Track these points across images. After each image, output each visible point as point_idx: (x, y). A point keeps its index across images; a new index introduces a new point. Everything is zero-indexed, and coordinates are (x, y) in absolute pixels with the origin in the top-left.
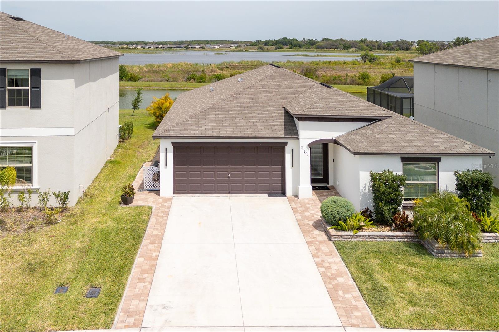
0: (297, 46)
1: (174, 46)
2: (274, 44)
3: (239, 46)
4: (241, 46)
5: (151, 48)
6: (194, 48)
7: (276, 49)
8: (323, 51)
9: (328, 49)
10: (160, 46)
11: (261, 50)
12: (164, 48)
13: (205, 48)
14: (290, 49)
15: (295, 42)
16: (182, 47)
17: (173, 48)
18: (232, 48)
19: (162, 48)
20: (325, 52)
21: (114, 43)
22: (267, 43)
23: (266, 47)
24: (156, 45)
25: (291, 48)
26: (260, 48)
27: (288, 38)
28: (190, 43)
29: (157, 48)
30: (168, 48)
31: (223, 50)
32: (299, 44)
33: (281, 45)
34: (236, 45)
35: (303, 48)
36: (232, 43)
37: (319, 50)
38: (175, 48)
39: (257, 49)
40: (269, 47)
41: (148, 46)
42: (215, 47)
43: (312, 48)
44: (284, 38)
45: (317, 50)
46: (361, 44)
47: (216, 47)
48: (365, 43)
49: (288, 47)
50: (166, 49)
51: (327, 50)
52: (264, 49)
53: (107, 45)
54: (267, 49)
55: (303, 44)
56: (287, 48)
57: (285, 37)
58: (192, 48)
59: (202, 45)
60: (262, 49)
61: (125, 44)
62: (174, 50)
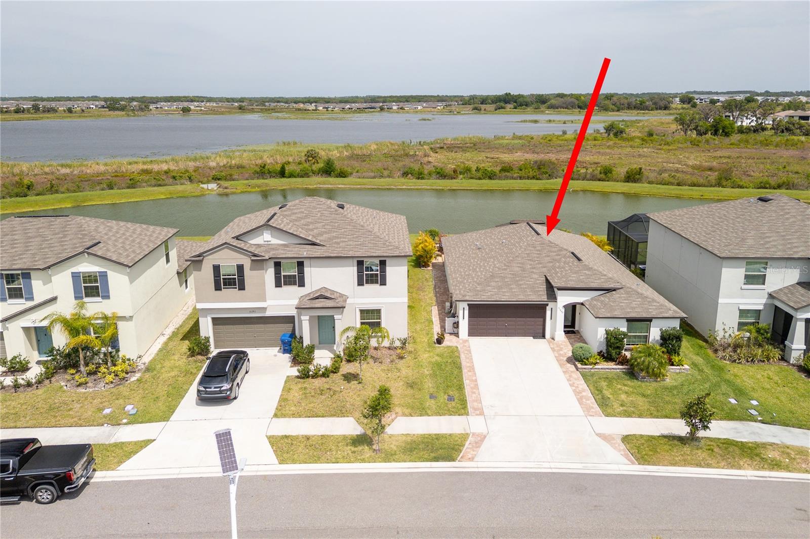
0: (523, 105)
1: (365, 105)
2: (493, 102)
3: (449, 105)
4: (451, 105)
5: (336, 109)
6: (391, 108)
7: (496, 110)
8: (557, 111)
9: (563, 108)
10: (347, 107)
11: (477, 111)
12: (352, 109)
13: (406, 109)
14: (514, 110)
15: (521, 99)
16: (375, 108)
17: (364, 108)
18: (439, 107)
19: (349, 109)
20: (559, 113)
21: (287, 101)
22: (484, 100)
23: (483, 107)
24: (342, 105)
25: (515, 108)
26: (475, 109)
27: (512, 94)
28: (385, 100)
29: (343, 109)
30: (358, 109)
31: (428, 111)
32: (526, 102)
33: (502, 104)
34: (444, 104)
35: (531, 107)
36: (438, 101)
37: (551, 110)
38: (366, 108)
39: (472, 110)
40: (488, 107)
41: (332, 107)
42: (417, 108)
43: (543, 107)
44: (506, 94)
45: (549, 110)
46: (606, 102)
47: (419, 108)
48: (612, 101)
49: (512, 106)
50: (355, 112)
51: (562, 110)
52: (481, 110)
53: (278, 104)
54: (485, 110)
55: (531, 102)
56: (510, 108)
57: (508, 92)
58: (388, 108)
59: (401, 104)
61: (301, 102)
62: (366, 113)
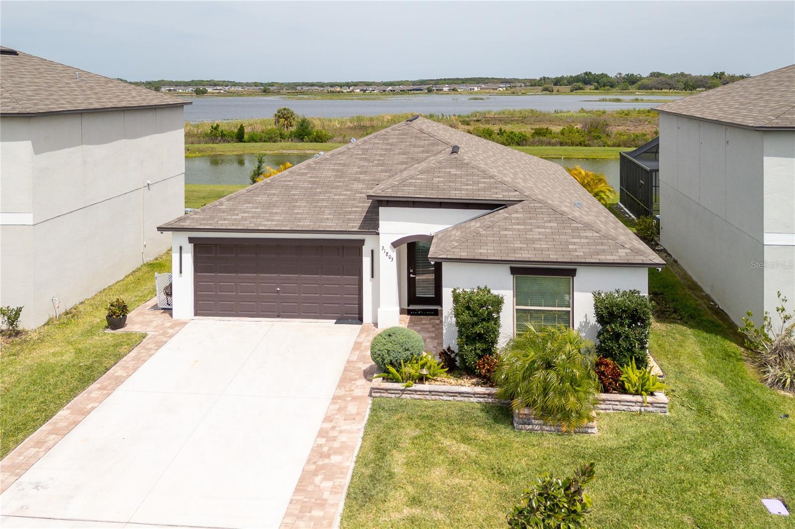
0: (607, 86)
1: (411, 87)
2: (569, 83)
3: (513, 87)
4: (515, 86)
5: (375, 91)
6: (441, 90)
7: (572, 91)
8: (650, 93)
9: (658, 89)
10: (388, 89)
11: (548, 92)
12: (394, 91)
13: (459, 90)
14: (596, 91)
15: (604, 80)
16: (422, 90)
17: (408, 90)
18: (501, 89)
19: (391, 91)
20: (653, 94)
21: (322, 85)
22: (558, 82)
23: (556, 88)
24: (383, 88)
25: (597, 89)
26: (546, 89)
27: (593, 73)
28: (437, 82)
29: (384, 91)
30: (401, 91)
31: (486, 93)
32: (611, 83)
33: (580, 85)
34: (508, 85)
35: (617, 88)
36: (502, 83)
37: (643, 91)
38: (411, 90)
39: (542, 91)
40: (562, 88)
41: (371, 89)
42: (474, 89)
43: (632, 89)
44: (586, 73)
45: (640, 91)
46: (714, 81)
47: (476, 89)
48: (722, 80)
49: (593, 87)
50: (398, 93)
51: (657, 91)
52: (553, 91)
53: (312, 88)
54: (558, 91)
55: (618, 82)
56: (590, 89)
57: (588, 71)
58: (437, 90)
59: (453, 86)
60: (550, 91)
61: (339, 86)
62: (409, 94)
